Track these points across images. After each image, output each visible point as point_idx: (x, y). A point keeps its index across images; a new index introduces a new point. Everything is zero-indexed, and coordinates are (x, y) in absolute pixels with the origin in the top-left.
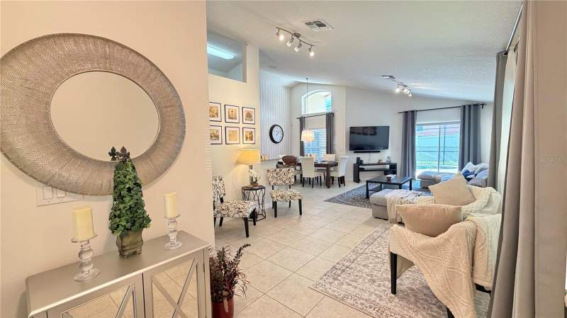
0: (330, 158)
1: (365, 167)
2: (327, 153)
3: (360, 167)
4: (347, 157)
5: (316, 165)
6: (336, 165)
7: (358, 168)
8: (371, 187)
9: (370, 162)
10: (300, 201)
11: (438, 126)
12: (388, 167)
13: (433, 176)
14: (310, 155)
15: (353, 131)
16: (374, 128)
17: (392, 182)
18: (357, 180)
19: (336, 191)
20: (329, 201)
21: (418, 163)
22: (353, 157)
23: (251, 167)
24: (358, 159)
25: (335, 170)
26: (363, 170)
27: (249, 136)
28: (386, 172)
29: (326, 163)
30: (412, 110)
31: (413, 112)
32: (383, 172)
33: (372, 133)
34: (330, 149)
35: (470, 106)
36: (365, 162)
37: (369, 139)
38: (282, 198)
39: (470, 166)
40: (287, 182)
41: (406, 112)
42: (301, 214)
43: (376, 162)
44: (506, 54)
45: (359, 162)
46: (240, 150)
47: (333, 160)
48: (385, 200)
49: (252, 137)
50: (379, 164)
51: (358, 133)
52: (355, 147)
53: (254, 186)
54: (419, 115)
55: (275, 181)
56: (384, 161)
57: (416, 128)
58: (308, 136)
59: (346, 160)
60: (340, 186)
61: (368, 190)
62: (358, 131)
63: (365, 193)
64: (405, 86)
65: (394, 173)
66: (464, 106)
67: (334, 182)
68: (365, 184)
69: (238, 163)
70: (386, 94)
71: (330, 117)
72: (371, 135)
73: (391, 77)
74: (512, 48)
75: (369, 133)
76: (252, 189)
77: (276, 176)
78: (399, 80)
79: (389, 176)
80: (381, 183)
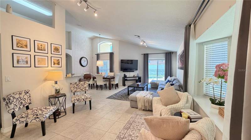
0: (112, 74)
1: (128, 79)
2: (110, 72)
3: (126, 78)
4: (119, 74)
5: (104, 78)
6: (114, 78)
7: (125, 79)
8: (130, 89)
9: (130, 76)
10: (90, 101)
11: (157, 61)
12: (137, 78)
13: (155, 82)
14: (101, 73)
15: (122, 61)
16: (132, 61)
17: (140, 86)
18: (124, 85)
19: (114, 92)
20: (109, 98)
21: (149, 76)
22: (122, 74)
23: (56, 83)
24: (125, 75)
25: (114, 81)
26: (127, 80)
27: (56, 62)
28: (137, 81)
29: (109, 77)
30: (147, 53)
31: (147, 54)
32: (135, 81)
33: (131, 63)
34: (111, 70)
35: (168, 53)
36: (128, 76)
37: (129, 66)
38: (78, 100)
39: (169, 78)
40: (84, 90)
41: (145, 54)
42: (91, 109)
43: (133, 76)
44: (190, 26)
45: (125, 76)
46: (49, 71)
47: (113, 76)
48: (136, 98)
49: (59, 63)
50: (134, 77)
51: (125, 63)
52: (123, 69)
53: (58, 95)
54: (150, 56)
55: (75, 90)
56: (136, 76)
57: (149, 61)
58: (100, 63)
59: (119, 75)
60: (116, 89)
61: (128, 91)
62: (125, 62)
63: (127, 92)
64: (144, 42)
65: (140, 82)
66: (166, 53)
67: (113, 86)
68: (127, 87)
69: (46, 80)
70: (136, 46)
71: (112, 55)
72: (131, 64)
73: (139, 36)
74: (193, 23)
75: (129, 63)
76: (56, 97)
77: (76, 86)
78: (142, 38)
79: (138, 83)
80: (135, 87)
